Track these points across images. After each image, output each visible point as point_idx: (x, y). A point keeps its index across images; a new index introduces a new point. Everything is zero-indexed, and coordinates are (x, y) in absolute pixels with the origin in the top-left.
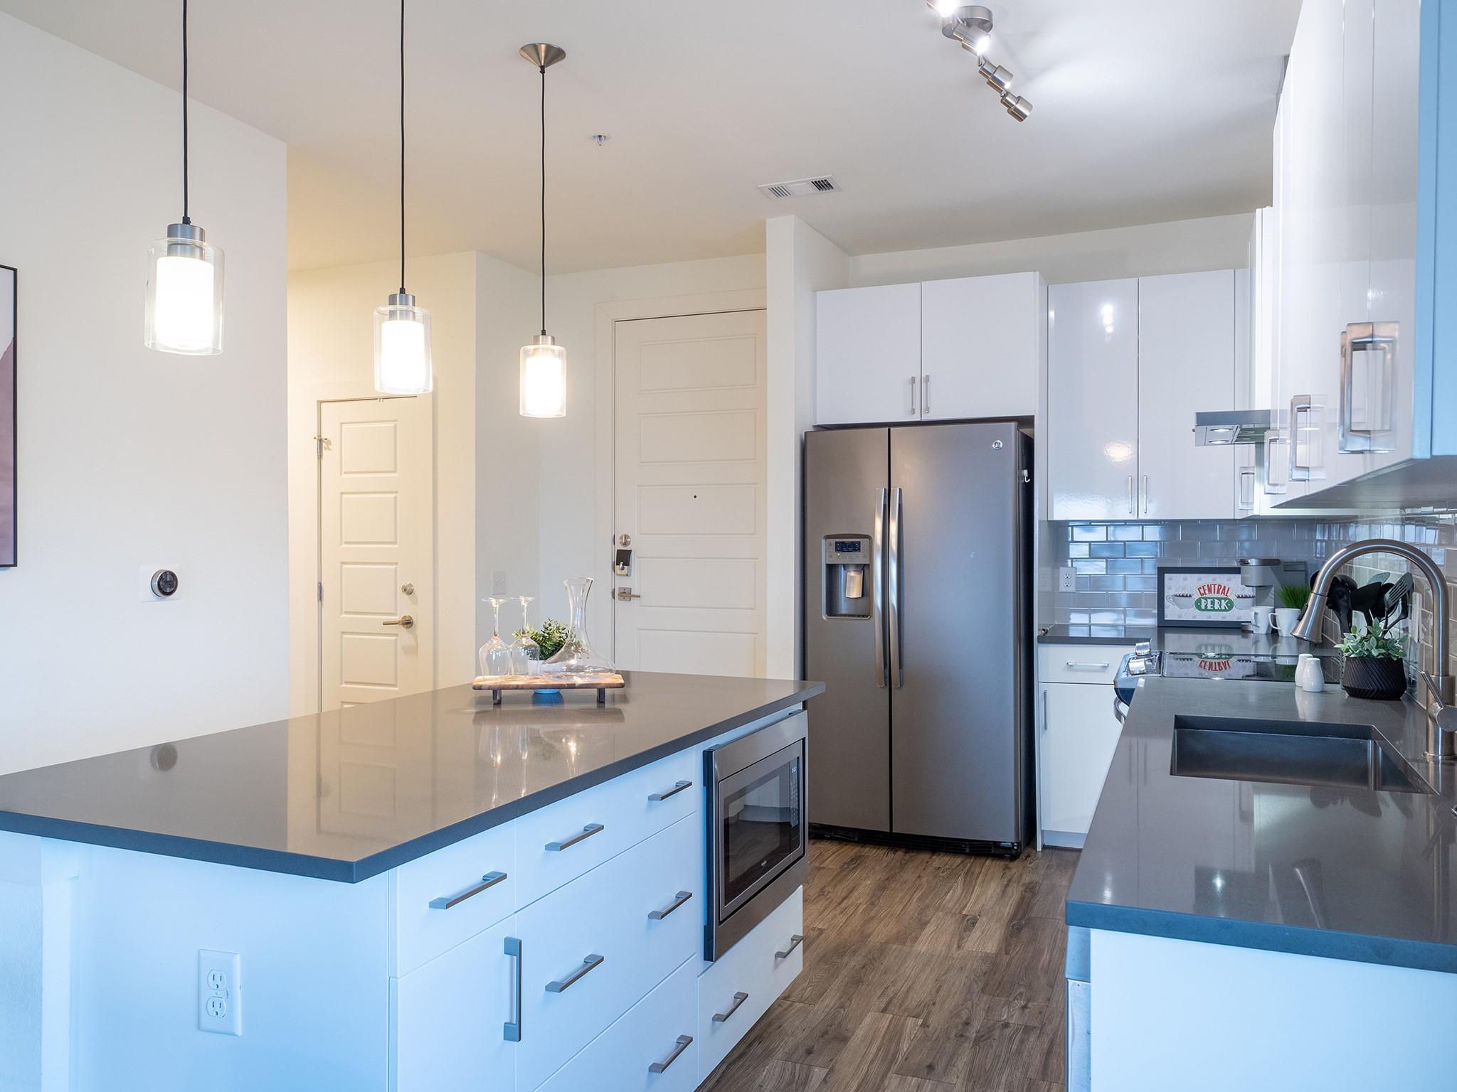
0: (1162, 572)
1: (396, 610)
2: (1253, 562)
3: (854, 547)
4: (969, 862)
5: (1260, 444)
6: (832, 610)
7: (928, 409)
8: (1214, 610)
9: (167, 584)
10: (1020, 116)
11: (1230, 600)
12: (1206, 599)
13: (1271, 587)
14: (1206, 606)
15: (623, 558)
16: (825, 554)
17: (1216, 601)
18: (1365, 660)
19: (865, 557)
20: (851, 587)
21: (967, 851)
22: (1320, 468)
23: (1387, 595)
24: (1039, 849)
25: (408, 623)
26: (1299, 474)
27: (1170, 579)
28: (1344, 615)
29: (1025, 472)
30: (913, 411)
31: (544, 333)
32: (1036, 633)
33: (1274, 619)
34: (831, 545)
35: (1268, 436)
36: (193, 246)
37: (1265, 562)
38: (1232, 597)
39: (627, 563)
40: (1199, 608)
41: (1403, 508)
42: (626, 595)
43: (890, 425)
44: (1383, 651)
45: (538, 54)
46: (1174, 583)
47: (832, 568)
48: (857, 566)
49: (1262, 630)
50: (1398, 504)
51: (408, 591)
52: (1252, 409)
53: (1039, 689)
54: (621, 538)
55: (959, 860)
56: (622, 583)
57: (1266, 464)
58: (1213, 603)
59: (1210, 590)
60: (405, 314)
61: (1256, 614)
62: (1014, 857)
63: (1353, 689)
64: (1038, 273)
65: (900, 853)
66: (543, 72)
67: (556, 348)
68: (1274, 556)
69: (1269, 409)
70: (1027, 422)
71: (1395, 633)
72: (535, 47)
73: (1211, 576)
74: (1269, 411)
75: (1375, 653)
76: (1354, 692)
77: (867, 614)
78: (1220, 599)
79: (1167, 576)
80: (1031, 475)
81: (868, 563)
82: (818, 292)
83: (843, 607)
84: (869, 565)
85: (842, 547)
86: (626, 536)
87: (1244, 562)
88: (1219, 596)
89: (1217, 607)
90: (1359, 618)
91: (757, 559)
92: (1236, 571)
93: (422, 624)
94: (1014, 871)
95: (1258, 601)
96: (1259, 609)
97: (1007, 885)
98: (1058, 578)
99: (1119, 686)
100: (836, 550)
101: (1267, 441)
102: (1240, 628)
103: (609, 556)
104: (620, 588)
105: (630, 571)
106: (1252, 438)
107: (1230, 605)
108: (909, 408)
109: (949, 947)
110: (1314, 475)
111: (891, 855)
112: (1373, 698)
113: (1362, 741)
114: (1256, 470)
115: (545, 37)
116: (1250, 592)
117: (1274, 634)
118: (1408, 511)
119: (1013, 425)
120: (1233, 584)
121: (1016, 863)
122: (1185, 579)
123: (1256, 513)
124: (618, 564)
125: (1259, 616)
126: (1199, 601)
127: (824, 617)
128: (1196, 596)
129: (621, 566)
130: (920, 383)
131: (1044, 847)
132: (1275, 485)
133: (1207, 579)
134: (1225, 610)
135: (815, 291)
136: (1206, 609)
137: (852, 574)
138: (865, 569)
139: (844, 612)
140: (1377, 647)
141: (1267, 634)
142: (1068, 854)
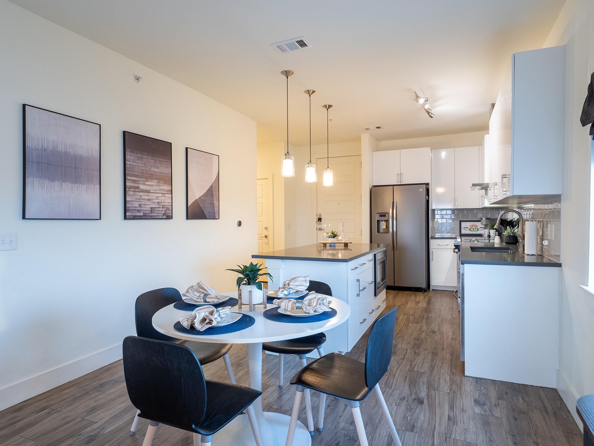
0: (460, 222)
1: (263, 233)
2: (484, 219)
3: (385, 216)
4: (414, 293)
5: (486, 190)
6: (378, 231)
7: (402, 181)
8: (474, 231)
9: (240, 224)
10: (432, 117)
11: (478, 229)
12: (472, 228)
13: (488, 225)
14: (472, 230)
15: (320, 220)
16: (377, 217)
17: (475, 229)
18: (509, 236)
19: (387, 218)
20: (383, 225)
21: (413, 290)
22: (499, 196)
23: (514, 223)
24: (431, 290)
25: (266, 237)
26: (495, 197)
27: (463, 223)
28: (505, 227)
29: (427, 197)
30: (398, 182)
31: (328, 168)
32: (430, 237)
33: (489, 232)
34: (378, 215)
35: (488, 189)
36: (290, 157)
37: (487, 219)
38: (479, 228)
39: (321, 221)
40: (470, 230)
41: (518, 204)
42: (320, 229)
43: (393, 185)
44: (513, 234)
45: (327, 107)
46: (464, 224)
47: (378, 221)
48: (385, 220)
49: (486, 235)
50: (517, 203)
51: (266, 228)
52: (484, 183)
53: (431, 250)
54: (319, 215)
55: (412, 292)
56: (319, 226)
57: (488, 195)
58: (474, 229)
59: (473, 226)
60: (311, 166)
61: (485, 231)
62: (425, 291)
63: (507, 242)
64: (430, 148)
65: (396, 291)
66: (328, 110)
67: (331, 171)
68: (489, 217)
69: (488, 182)
70: (427, 184)
71: (516, 231)
72: (326, 105)
73: (473, 222)
74: (488, 183)
75: (511, 235)
76: (507, 243)
77: (388, 232)
78: (475, 228)
79: (462, 223)
80: (428, 198)
81: (388, 219)
82: (373, 152)
83: (381, 231)
84: (388, 220)
85: (381, 216)
86: (320, 214)
87: (482, 219)
88: (475, 227)
89: (475, 230)
90: (508, 227)
91: (355, 219)
92: (480, 221)
93: (270, 237)
94: (426, 294)
95: (485, 228)
96: (485, 230)
97: (425, 296)
98: (434, 223)
99: (455, 245)
100: (380, 217)
101: (488, 190)
102: (480, 235)
103: (316, 219)
104: (319, 228)
105: (321, 223)
106: (484, 189)
107: (478, 230)
108: (397, 181)
109: (415, 306)
110: (498, 197)
111: (394, 292)
112: (511, 244)
113: (508, 250)
114: (485, 196)
115: (328, 103)
116: (483, 226)
117: (489, 236)
118: (519, 205)
119: (425, 185)
120: (479, 224)
121: (425, 293)
122: (466, 223)
123: (485, 206)
124: (318, 221)
125: (485, 232)
126: (470, 229)
127: (377, 233)
128: (469, 228)
129: (319, 222)
130: (400, 175)
131: (432, 290)
132: (490, 199)
133: (472, 223)
134: (477, 231)
135: (372, 152)
136: (472, 231)
137: (384, 223)
138: (387, 221)
139: (382, 232)
140: (512, 233)
141: (487, 236)
142: (438, 291)
